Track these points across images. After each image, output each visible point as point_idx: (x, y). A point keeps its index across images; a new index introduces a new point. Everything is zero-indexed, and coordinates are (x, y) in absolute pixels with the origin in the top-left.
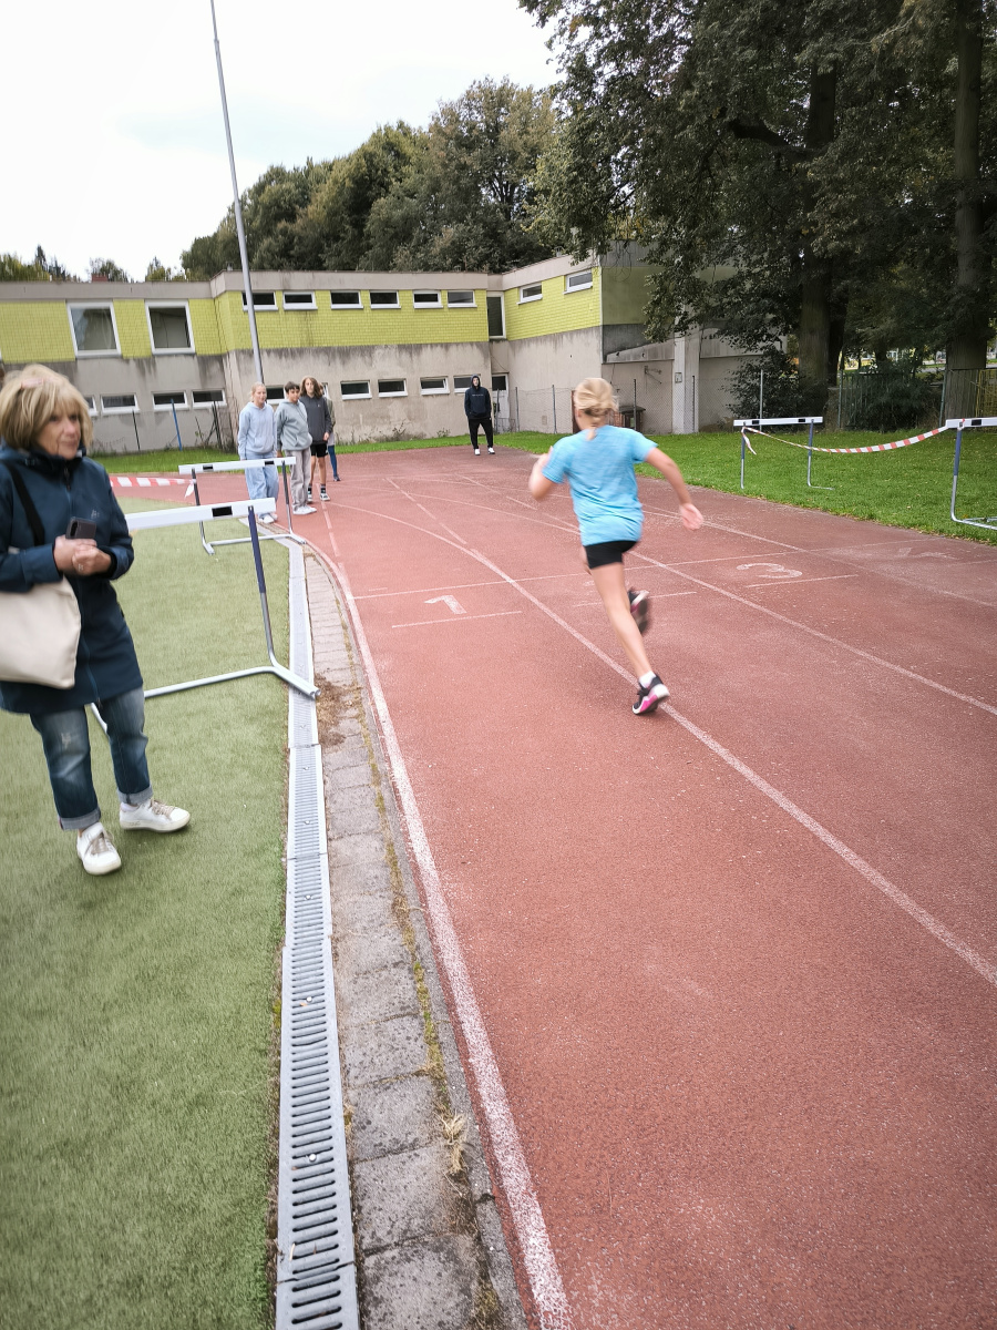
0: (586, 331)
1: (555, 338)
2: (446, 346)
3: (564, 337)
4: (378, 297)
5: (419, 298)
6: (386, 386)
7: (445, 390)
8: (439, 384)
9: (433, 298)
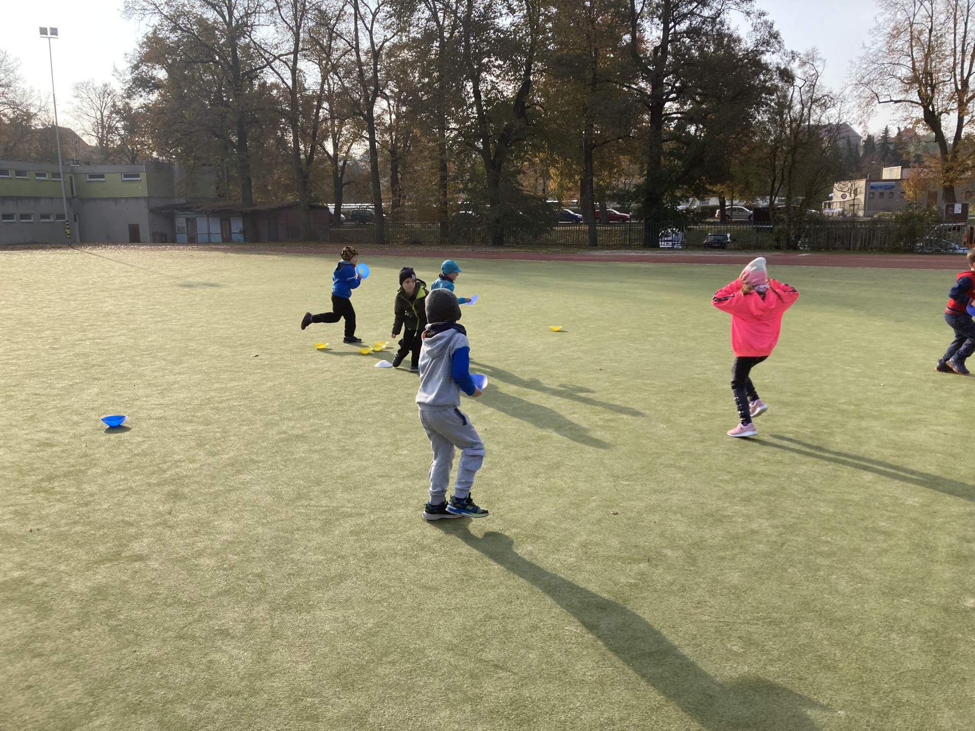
0: (137, 198)
1: (116, 200)
2: (52, 198)
3: (122, 200)
4: (18, 173)
5: (38, 175)
6: (23, 216)
7: (51, 220)
8: (48, 217)
9: (44, 175)
